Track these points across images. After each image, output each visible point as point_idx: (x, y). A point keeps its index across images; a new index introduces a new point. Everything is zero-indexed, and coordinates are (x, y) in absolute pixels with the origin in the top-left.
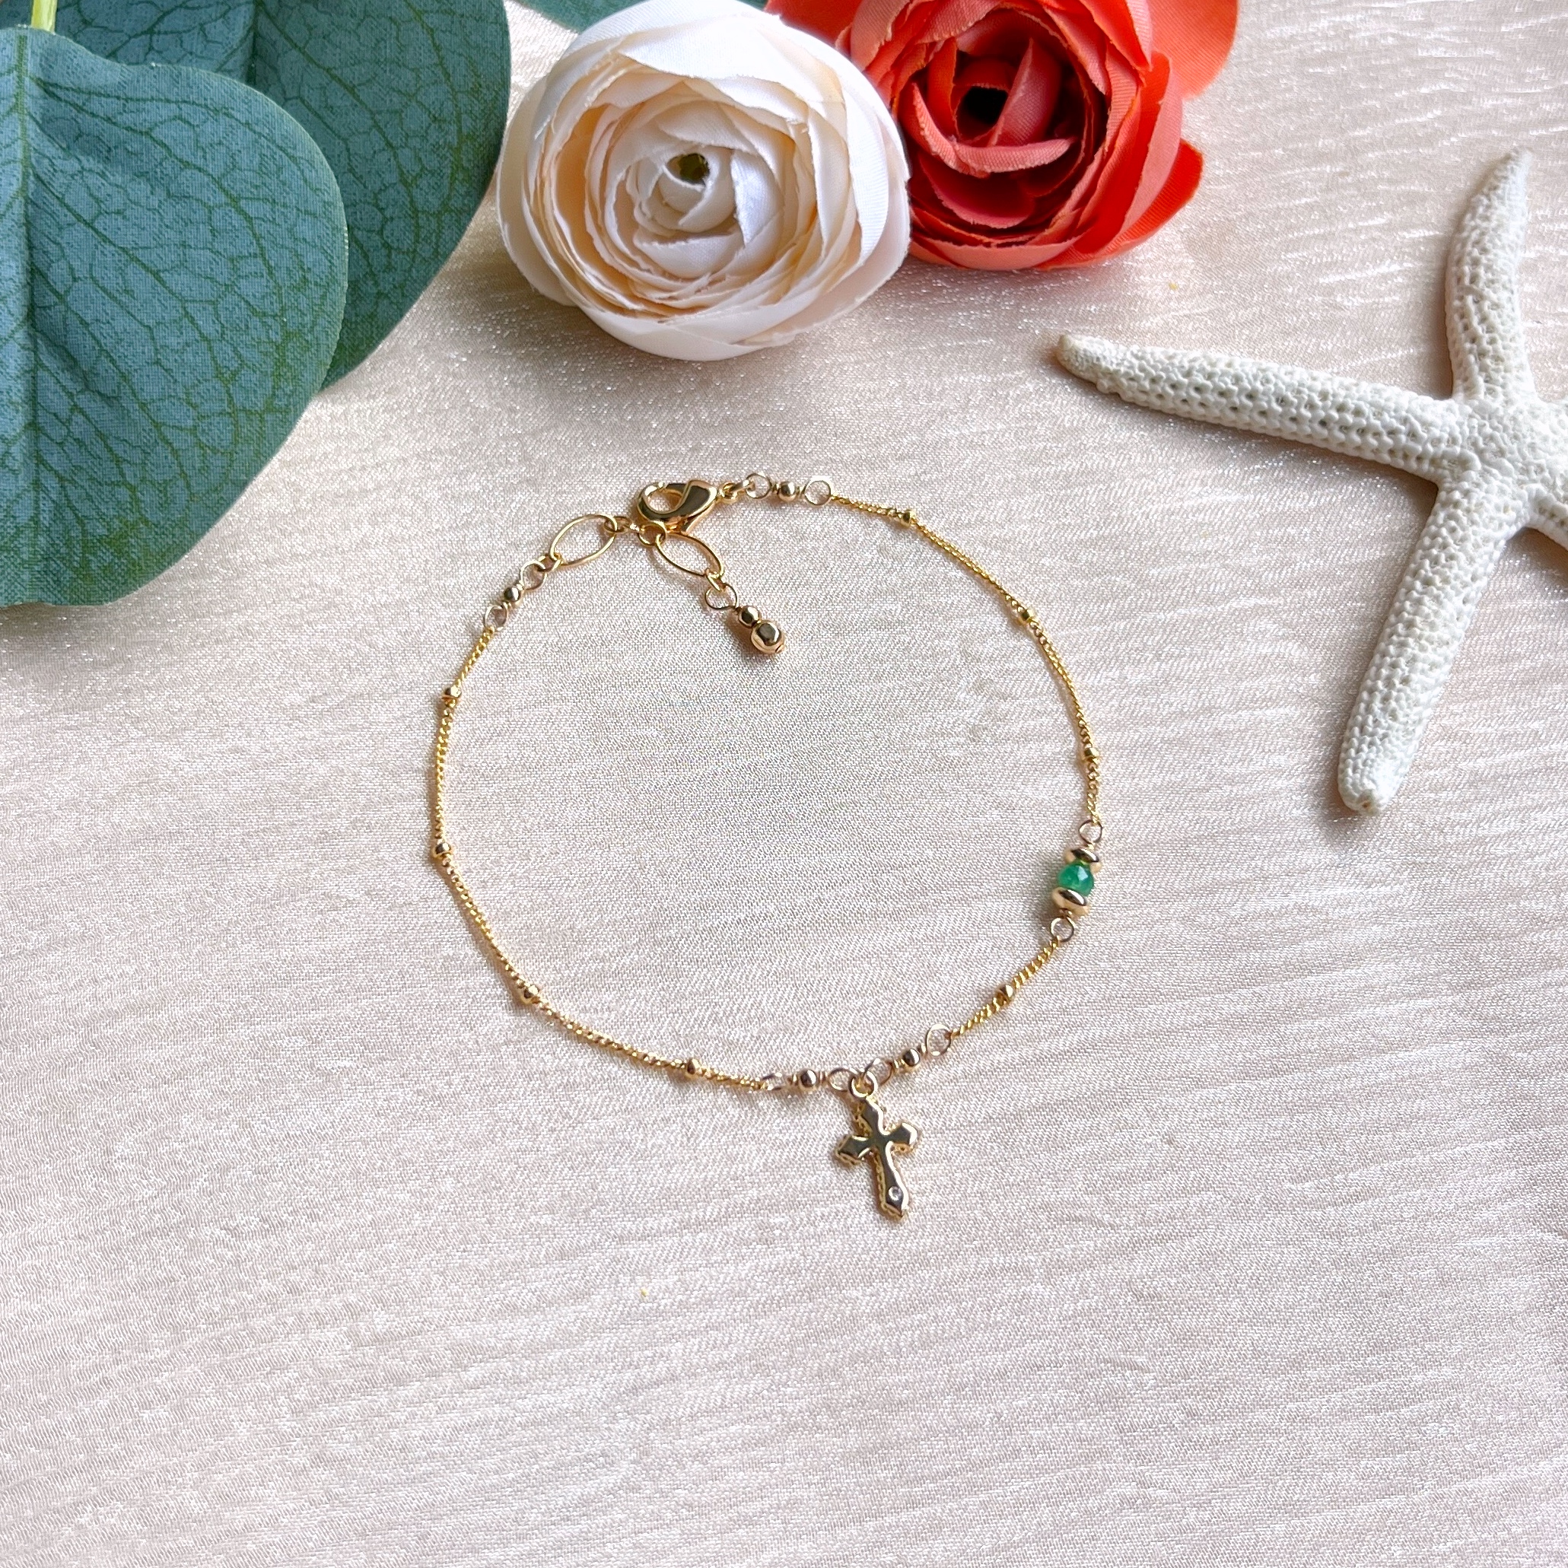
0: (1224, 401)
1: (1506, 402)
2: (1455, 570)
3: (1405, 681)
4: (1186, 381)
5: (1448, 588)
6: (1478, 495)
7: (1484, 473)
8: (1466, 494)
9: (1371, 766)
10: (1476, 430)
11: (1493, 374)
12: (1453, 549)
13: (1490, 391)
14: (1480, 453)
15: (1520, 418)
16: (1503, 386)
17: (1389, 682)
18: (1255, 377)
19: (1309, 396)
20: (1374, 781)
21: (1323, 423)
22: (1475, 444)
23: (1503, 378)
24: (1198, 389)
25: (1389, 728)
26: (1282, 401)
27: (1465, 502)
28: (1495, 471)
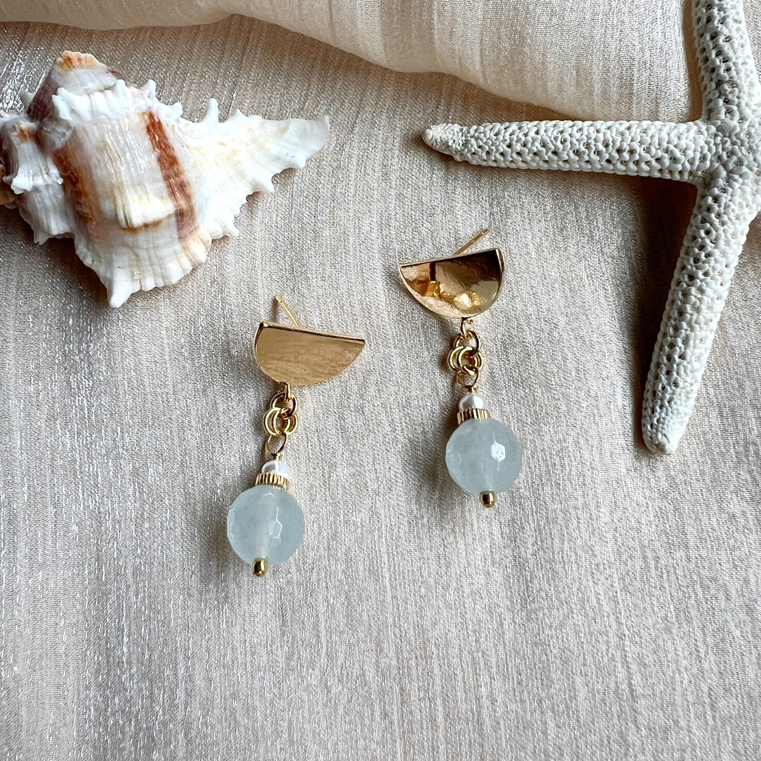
0: (538, 158)
1: (742, 119)
2: (713, 263)
3: (682, 357)
4: (509, 150)
5: (708, 279)
6: (725, 199)
7: (729, 180)
8: (716, 199)
9: (663, 424)
10: (721, 146)
11: (730, 97)
12: (710, 247)
13: (729, 112)
14: (725, 165)
15: (753, 131)
16: (738, 106)
17: (670, 358)
18: (556, 139)
19: (595, 145)
20: (665, 436)
21: (608, 161)
22: (720, 158)
23: (738, 97)
24: (519, 154)
25: (673, 393)
26: (577, 153)
27: (716, 206)
28: (736, 177)
